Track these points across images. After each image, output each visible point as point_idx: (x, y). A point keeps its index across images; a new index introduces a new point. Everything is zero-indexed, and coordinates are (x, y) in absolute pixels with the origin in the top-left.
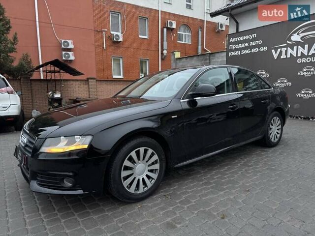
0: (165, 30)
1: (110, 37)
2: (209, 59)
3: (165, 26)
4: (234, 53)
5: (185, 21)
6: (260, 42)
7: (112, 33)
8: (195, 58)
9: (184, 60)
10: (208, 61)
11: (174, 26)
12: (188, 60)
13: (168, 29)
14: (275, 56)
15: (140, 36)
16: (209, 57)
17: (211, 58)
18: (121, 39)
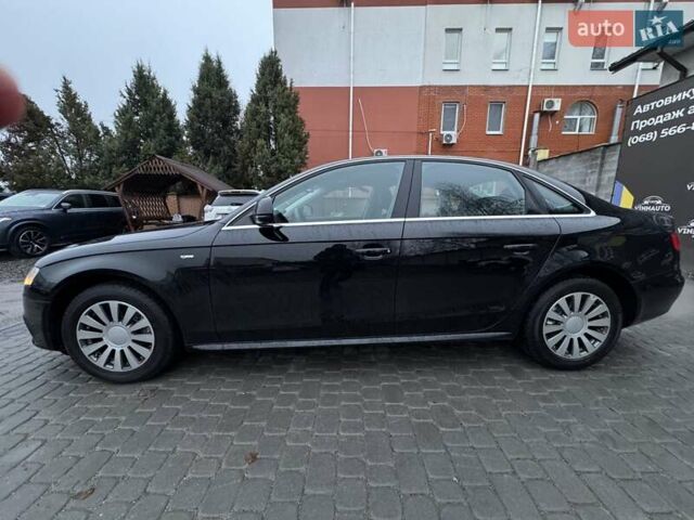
0: (537, 116)
1: (438, 140)
2: (603, 158)
3: (537, 109)
4: (639, 139)
5: (585, 94)
7: (442, 132)
8: (574, 157)
9: (553, 162)
10: (599, 162)
11: (557, 107)
12: (560, 161)
13: (543, 114)
15: (488, 133)
16: (604, 153)
17: (607, 154)
18: (454, 141)
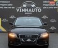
6: (12, 5)
14: (18, 11)
